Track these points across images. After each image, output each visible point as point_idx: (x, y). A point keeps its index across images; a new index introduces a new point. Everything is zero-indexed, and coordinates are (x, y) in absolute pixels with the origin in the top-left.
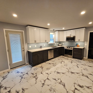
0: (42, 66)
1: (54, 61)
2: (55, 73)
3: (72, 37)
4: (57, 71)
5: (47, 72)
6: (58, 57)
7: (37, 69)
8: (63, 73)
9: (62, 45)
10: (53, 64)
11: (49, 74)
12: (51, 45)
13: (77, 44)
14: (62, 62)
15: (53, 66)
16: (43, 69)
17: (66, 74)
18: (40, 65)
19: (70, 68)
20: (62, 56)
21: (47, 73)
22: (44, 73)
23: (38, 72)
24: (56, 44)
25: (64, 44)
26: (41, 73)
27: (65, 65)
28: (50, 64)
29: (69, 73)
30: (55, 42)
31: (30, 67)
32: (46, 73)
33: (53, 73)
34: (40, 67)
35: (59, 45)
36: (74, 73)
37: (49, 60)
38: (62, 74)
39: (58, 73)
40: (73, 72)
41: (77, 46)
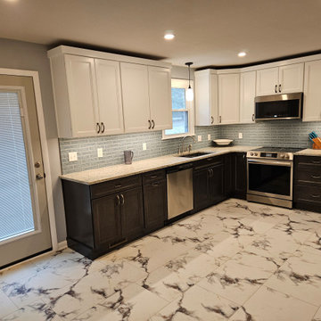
0: (140, 255)
1: (197, 228)
2: (211, 281)
3: (285, 98)
4: (222, 273)
5: (172, 278)
6: (216, 203)
7: (119, 269)
8: (253, 282)
9: (231, 145)
10: (195, 240)
11: (183, 287)
12: (176, 144)
13: (313, 136)
14: (241, 231)
15: (199, 248)
16: (149, 266)
17: (266, 284)
18: (129, 250)
19: (286, 256)
20: (233, 201)
21: (172, 283)
22: (158, 285)
23: (126, 281)
24: (200, 138)
25: (240, 136)
26: (145, 287)
27: (256, 245)
28: (178, 240)
29: (281, 278)
30: (197, 127)
31: (79, 261)
32: (169, 286)
33: (204, 283)
34: (134, 259)
35: (214, 145)
36: (307, 277)
37: (169, 223)
38: (249, 286)
39: (228, 280)
40: (302, 274)
41: (313, 146)
